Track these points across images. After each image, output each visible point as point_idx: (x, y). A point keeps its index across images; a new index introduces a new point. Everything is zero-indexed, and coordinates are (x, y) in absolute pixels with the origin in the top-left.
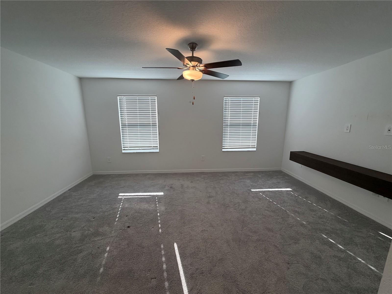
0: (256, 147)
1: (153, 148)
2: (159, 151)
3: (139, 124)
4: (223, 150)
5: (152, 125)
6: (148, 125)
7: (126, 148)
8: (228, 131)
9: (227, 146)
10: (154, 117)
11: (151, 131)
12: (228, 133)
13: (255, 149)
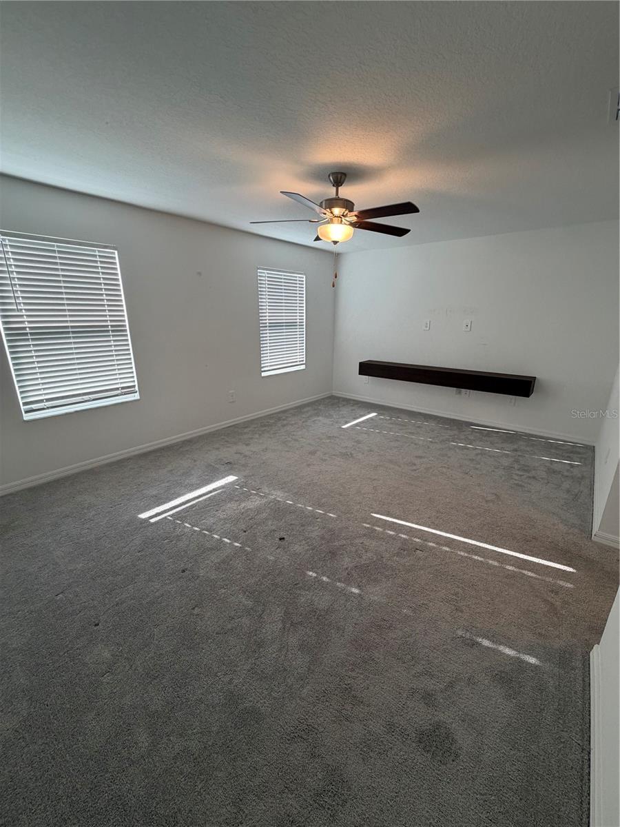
0: (304, 362)
1: (123, 391)
2: (139, 398)
3: (72, 327)
4: (264, 374)
5: (113, 331)
6: (100, 331)
7: (34, 406)
8: (267, 335)
9: (267, 366)
10: (115, 306)
11: (111, 346)
12: (267, 340)
13: (303, 367)
